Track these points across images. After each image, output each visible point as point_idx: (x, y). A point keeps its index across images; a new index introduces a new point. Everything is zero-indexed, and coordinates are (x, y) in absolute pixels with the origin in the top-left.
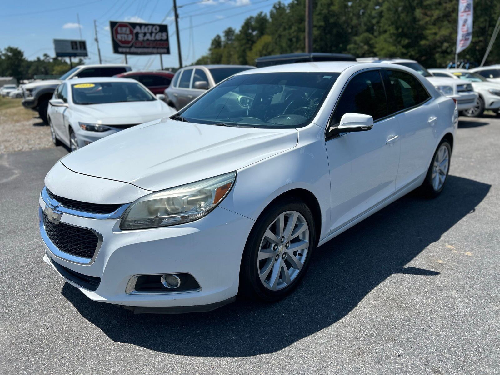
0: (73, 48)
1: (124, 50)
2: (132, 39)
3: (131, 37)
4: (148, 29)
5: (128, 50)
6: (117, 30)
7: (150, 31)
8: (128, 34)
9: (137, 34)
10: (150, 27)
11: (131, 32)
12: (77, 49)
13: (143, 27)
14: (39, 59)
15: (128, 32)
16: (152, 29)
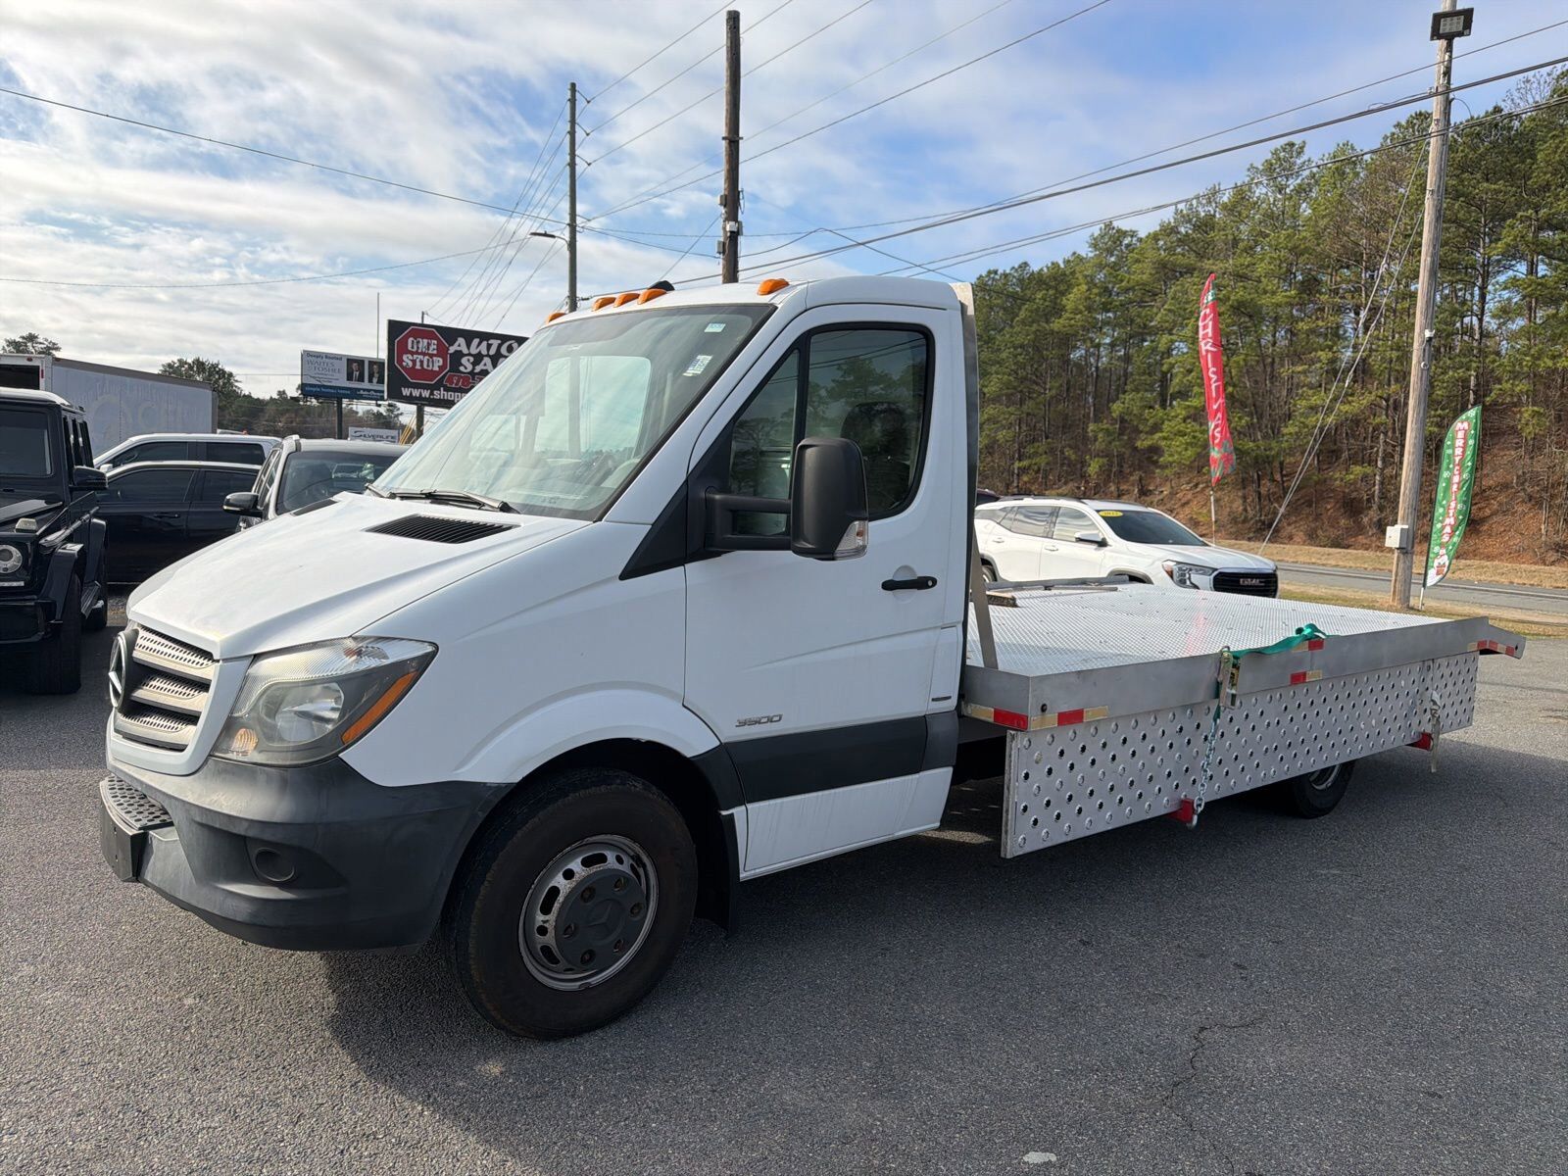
0: (350, 378)
1: (416, 393)
2: (442, 368)
3: (439, 362)
4: (489, 346)
5: (426, 394)
6: (404, 342)
7: (493, 351)
8: (431, 356)
9: (459, 354)
10: (495, 343)
11: (442, 352)
12: (361, 379)
13: (476, 341)
14: (282, 393)
15: (433, 349)
16: (500, 346)
